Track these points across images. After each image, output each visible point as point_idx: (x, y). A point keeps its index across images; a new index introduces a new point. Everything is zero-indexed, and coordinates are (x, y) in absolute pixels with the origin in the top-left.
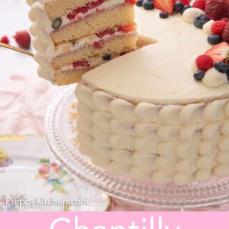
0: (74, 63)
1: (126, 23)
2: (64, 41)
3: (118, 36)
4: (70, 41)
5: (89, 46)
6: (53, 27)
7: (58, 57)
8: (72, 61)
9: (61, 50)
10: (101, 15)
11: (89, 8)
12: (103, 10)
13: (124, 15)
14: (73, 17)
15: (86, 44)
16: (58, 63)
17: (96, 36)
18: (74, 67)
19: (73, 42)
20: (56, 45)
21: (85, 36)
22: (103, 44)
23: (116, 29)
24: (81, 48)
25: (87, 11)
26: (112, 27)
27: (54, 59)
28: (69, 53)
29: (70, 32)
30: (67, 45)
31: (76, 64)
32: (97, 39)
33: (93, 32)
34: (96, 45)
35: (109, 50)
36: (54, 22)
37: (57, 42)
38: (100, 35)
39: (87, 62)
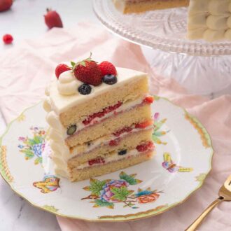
0: (89, 162)
1: (143, 121)
2: (79, 144)
3: (135, 132)
4: (85, 143)
5: (105, 145)
6: (68, 134)
7: (74, 158)
8: (87, 160)
9: (76, 152)
10: (119, 117)
11: (106, 112)
12: (121, 112)
13: (142, 113)
14: (89, 122)
15: (101, 143)
16: (73, 163)
17: (113, 135)
18: (90, 164)
19: (89, 144)
20: (71, 148)
21: (101, 137)
22: (120, 141)
23: (134, 126)
24: (96, 148)
25: (103, 115)
26: (129, 126)
27: (69, 160)
28: (84, 153)
29: (85, 136)
30: (82, 147)
31: (91, 162)
32: (113, 138)
33: (110, 132)
34: (112, 143)
35: (125, 146)
36: (68, 130)
37: (72, 146)
38: (117, 133)
39: (102, 159)
